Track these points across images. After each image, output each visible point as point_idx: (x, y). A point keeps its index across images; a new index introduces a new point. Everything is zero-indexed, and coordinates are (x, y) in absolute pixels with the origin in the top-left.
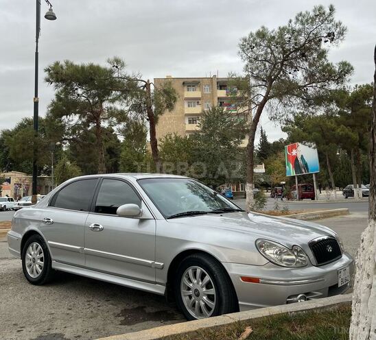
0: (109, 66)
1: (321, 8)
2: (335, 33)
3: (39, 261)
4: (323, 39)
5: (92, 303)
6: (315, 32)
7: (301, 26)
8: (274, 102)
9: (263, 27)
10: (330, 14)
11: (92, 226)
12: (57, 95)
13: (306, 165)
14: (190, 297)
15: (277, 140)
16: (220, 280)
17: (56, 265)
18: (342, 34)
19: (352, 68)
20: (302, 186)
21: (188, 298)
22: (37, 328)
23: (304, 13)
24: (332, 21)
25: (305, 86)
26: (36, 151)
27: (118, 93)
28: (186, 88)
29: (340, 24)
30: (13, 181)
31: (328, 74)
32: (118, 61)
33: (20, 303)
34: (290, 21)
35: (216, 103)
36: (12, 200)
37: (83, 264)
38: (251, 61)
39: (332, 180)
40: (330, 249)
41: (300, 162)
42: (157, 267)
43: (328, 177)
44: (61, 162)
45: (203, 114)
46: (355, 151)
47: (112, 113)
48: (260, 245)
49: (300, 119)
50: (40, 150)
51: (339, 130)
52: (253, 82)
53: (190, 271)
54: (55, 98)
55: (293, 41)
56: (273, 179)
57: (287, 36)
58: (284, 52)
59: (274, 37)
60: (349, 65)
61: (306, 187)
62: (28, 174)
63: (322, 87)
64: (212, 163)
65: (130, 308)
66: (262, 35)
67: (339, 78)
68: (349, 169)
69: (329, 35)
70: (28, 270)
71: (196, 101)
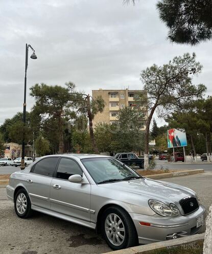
0: (66, 87)
1: (188, 54)
2: (196, 69)
3: (24, 204)
4: (189, 72)
5: (54, 231)
6: (184, 68)
7: (176, 65)
8: (161, 107)
9: (154, 65)
10: (193, 58)
11: (55, 186)
12: (36, 103)
13: (179, 141)
14: (110, 231)
15: (163, 125)
16: (127, 223)
17: (33, 208)
18: (200, 69)
19: (206, 88)
20: (177, 154)
21: (109, 232)
22: (22, 247)
23: (178, 57)
24: (194, 62)
25: (179, 98)
26: (24, 134)
27: (71, 102)
28: (110, 96)
29: (199, 63)
30: (11, 148)
31: (192, 91)
32: (71, 84)
33: (13, 230)
34: (170, 62)
35: (128, 105)
36: (10, 160)
37: (49, 208)
38: (147, 84)
39: (194, 150)
40: (192, 205)
41: (176, 140)
42: (91, 213)
43: (192, 148)
44: (39, 138)
45: (120, 111)
46: (208, 134)
47: (68, 113)
48: (151, 203)
49: (176, 115)
50: (26, 133)
51: (198, 122)
52: (149, 96)
53: (110, 216)
54: (35, 104)
55: (172, 73)
56: (160, 149)
57: (168, 70)
58: (167, 78)
59: (161, 71)
60: (204, 86)
61: (179, 154)
62: (20, 144)
63: (188, 99)
64: (125, 139)
65: (76, 235)
66: (154, 69)
67: (199, 93)
68: (204, 143)
69: (192, 70)
70: (18, 209)
71: (116, 103)
